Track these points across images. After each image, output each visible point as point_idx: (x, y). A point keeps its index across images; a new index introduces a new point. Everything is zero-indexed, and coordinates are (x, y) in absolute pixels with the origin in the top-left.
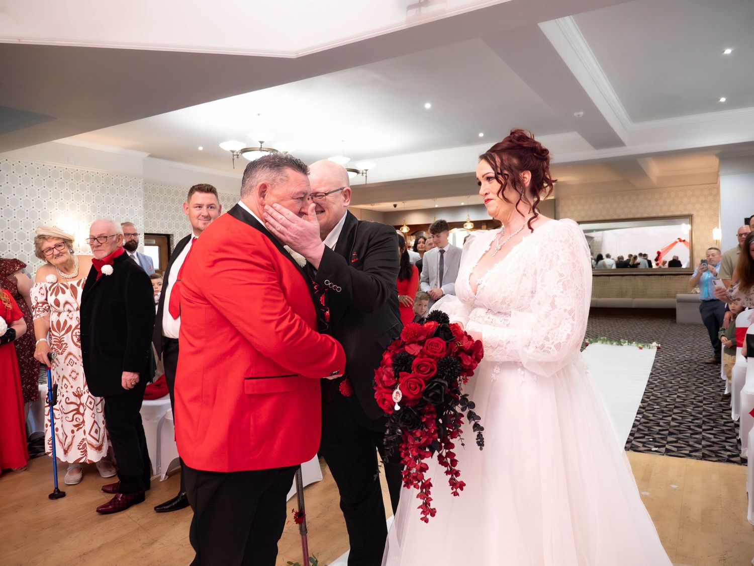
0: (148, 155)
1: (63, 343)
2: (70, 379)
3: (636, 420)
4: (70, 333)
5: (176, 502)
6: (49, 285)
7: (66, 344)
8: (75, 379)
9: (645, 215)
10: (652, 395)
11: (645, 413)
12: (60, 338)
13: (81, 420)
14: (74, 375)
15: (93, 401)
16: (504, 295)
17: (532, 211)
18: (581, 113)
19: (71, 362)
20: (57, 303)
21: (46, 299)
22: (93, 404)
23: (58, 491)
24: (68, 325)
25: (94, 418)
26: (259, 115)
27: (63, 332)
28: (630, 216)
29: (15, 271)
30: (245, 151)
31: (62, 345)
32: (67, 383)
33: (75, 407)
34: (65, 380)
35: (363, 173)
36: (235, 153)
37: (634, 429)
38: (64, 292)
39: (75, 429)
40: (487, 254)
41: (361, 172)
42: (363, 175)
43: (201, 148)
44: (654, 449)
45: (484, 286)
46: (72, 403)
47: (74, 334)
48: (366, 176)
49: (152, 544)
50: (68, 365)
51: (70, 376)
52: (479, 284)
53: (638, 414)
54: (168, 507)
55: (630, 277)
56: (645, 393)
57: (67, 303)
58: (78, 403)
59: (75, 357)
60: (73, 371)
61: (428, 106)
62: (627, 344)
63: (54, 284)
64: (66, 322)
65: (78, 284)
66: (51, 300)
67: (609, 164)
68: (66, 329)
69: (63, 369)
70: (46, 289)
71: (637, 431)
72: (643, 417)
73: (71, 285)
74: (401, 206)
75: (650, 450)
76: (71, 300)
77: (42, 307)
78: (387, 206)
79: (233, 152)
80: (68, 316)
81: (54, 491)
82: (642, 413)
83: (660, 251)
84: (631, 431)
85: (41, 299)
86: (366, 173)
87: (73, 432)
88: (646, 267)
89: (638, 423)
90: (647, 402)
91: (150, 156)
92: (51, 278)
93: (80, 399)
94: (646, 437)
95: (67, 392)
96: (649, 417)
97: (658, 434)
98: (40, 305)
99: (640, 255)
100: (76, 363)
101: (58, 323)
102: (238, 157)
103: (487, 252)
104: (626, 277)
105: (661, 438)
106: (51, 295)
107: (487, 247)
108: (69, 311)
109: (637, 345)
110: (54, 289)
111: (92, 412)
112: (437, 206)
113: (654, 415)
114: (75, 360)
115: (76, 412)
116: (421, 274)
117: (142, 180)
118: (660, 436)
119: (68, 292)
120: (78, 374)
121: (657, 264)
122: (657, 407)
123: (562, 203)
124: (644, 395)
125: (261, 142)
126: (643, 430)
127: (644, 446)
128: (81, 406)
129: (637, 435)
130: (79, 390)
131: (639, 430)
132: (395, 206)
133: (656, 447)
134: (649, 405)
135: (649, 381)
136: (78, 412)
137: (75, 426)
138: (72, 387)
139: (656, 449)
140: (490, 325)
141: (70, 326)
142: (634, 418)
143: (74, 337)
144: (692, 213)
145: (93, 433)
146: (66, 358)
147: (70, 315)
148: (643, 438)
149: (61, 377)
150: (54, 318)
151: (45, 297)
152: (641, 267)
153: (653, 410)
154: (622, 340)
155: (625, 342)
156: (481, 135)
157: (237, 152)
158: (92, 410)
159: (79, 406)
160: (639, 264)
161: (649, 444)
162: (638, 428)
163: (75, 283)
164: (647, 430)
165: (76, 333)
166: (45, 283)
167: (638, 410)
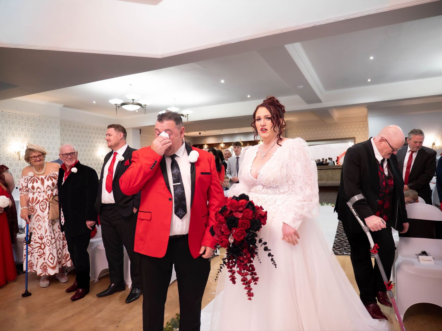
0: (63, 105)
1: (35, 209)
2: (37, 229)
3: (335, 241)
4: (39, 204)
5: (108, 291)
6: (29, 178)
7: (36, 210)
8: (40, 229)
9: (332, 138)
10: (341, 229)
11: (339, 237)
12: (32, 207)
13: (42, 253)
14: (39, 227)
15: (50, 242)
16: (274, 178)
17: (278, 136)
18: (302, 87)
19: (39, 220)
20: (33, 188)
21: (27, 185)
22: (49, 243)
23: (28, 292)
24: (38, 200)
25: (50, 251)
26: (131, 85)
27: (35, 204)
28: (324, 138)
29: (3, 171)
30: (123, 104)
31: (34, 210)
32: (36, 232)
33: (39, 245)
34: (34, 230)
35: (186, 116)
36: (117, 106)
37: (334, 245)
38: (37, 182)
39: (39, 257)
40: (256, 159)
41: (185, 116)
42: (186, 117)
43: (94, 102)
44: (345, 253)
45: (262, 174)
46: (37, 243)
47: (41, 204)
48: (188, 118)
49: (100, 312)
50: (36, 221)
51: (37, 227)
52: (259, 174)
53: (335, 238)
54: (104, 294)
55: (325, 170)
56: (338, 228)
57: (38, 188)
58: (41, 243)
59: (40, 217)
60: (39, 225)
61: (223, 81)
62: (326, 204)
63: (32, 177)
64: (37, 198)
65: (45, 178)
66: (30, 186)
67: (314, 112)
68: (36, 202)
69: (33, 224)
70: (28, 180)
71: (336, 246)
72: (338, 239)
73: (42, 178)
74: (203, 133)
75: (344, 254)
76: (41, 186)
77: (25, 189)
78: (196, 134)
79: (116, 105)
80: (38, 194)
81: (25, 292)
82: (338, 237)
83: (339, 156)
84: (333, 246)
85: (25, 185)
86: (187, 116)
87: (37, 259)
88: (332, 165)
89: (336, 242)
90: (339, 232)
91: (64, 106)
92: (31, 174)
93: (42, 241)
94: (341, 248)
95: (35, 236)
96: (341, 239)
97: (346, 246)
98: (24, 188)
99: (329, 159)
100: (41, 221)
101: (33, 198)
102: (119, 108)
103: (256, 158)
104: (323, 170)
105: (348, 248)
106: (30, 183)
107: (255, 155)
108: (39, 192)
109: (331, 205)
110: (32, 180)
111: (49, 248)
112: (222, 134)
113: (343, 238)
114: (41, 219)
115: (39, 248)
116: (227, 170)
117: (59, 119)
118: (347, 248)
119: (39, 182)
120: (41, 227)
121: (337, 164)
122: (344, 234)
123: (289, 131)
124: (337, 229)
125: (133, 100)
126: (339, 245)
127: (340, 252)
128: (42, 245)
129: (336, 248)
130: (42, 235)
131: (337, 245)
132: (200, 134)
133: (346, 252)
134: (340, 233)
135: (339, 222)
136: (41, 248)
137: (39, 256)
138: (38, 234)
139: (346, 253)
140: (265, 194)
141: (39, 200)
142: (334, 240)
143: (41, 206)
144: (355, 136)
145: (49, 259)
146: (36, 218)
147: (40, 194)
148: (339, 249)
149: (33, 228)
150: (31, 195)
151: (27, 184)
152: (329, 165)
153: (343, 236)
154: (323, 203)
155: (325, 204)
156: (249, 96)
157: (119, 105)
158: (49, 246)
159: (41, 244)
160: (329, 163)
161: (342, 251)
162: (337, 244)
163: (43, 177)
164: (341, 245)
165: (42, 204)
166: (27, 176)
167: (336, 236)
